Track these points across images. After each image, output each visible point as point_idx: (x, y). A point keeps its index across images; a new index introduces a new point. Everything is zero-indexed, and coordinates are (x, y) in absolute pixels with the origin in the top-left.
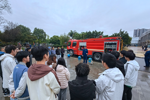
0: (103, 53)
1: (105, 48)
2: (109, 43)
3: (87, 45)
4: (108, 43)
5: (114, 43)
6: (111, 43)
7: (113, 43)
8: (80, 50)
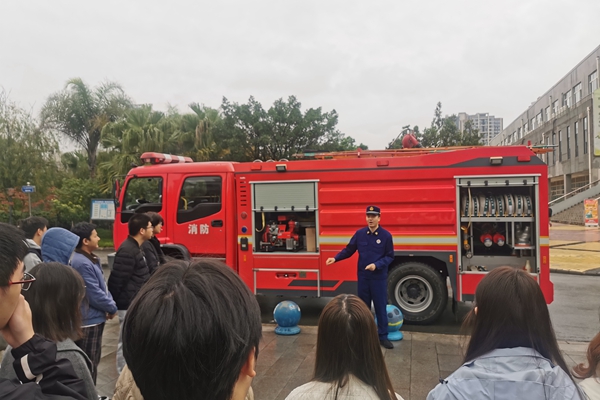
0: (455, 255)
1: (462, 224)
2: (491, 184)
3: (323, 205)
4: (481, 184)
5: (520, 183)
6: (502, 183)
7: (512, 183)
8: (258, 248)
